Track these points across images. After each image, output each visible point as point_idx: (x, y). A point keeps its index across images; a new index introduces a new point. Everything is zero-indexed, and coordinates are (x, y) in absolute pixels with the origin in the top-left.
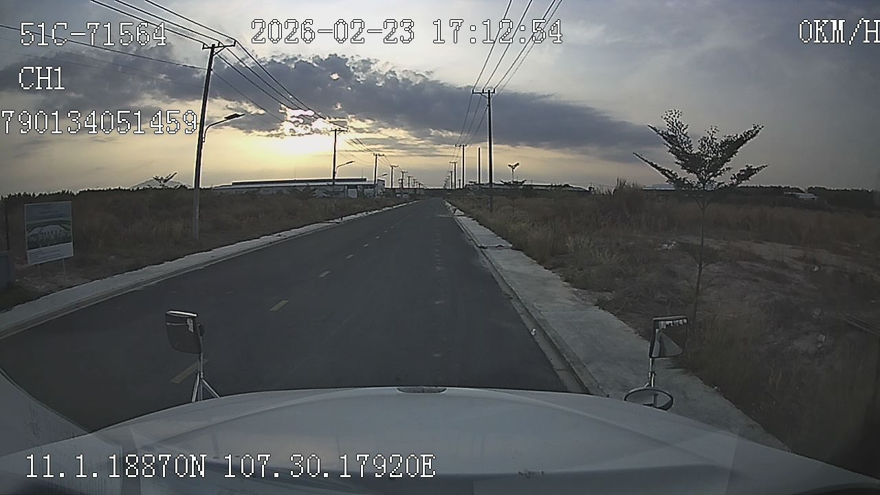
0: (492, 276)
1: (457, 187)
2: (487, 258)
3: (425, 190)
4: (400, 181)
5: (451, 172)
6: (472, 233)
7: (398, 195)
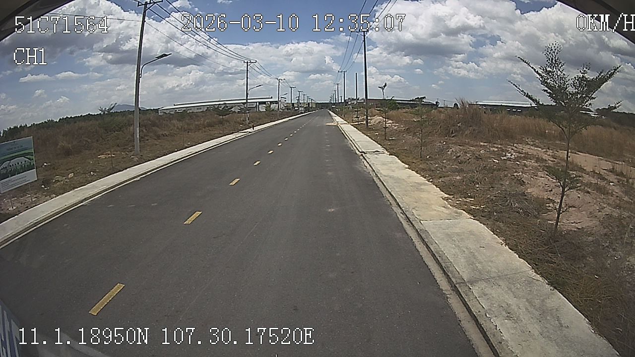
0: (374, 180)
1: (340, 101)
2: (367, 162)
3: (316, 104)
4: (298, 98)
5: (335, 91)
6: (354, 140)
7: (296, 108)
